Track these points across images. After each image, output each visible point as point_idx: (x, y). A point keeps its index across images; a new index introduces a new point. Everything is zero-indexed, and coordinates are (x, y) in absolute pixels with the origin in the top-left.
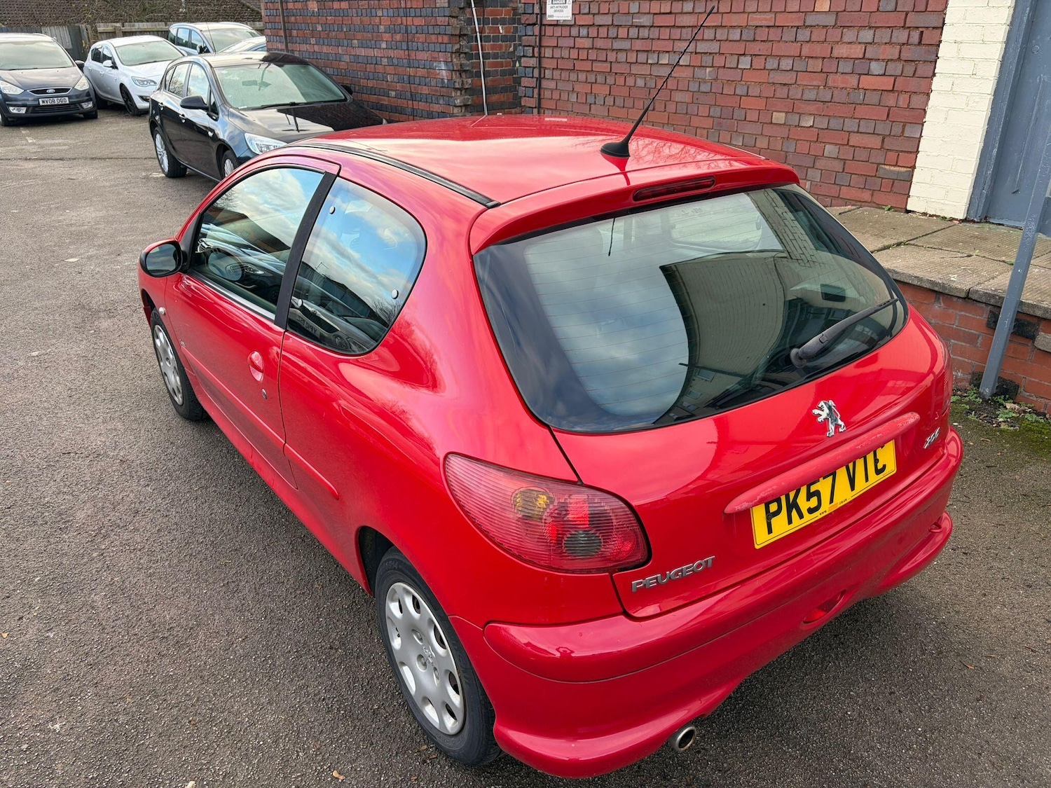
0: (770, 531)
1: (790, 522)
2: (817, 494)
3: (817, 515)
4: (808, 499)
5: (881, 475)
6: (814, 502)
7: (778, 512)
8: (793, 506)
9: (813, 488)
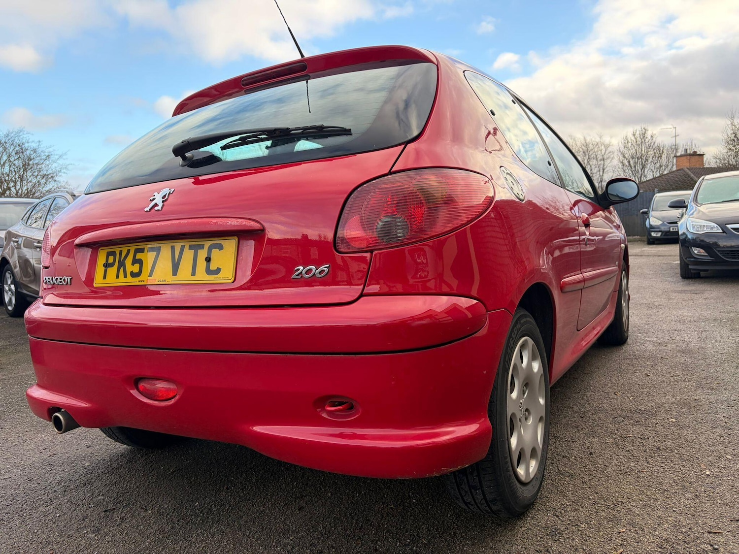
0: (105, 278)
1: (117, 277)
2: (140, 262)
3: (136, 281)
4: (133, 264)
5: (213, 277)
6: (136, 268)
7: (112, 265)
8: (122, 264)
9: (139, 256)
